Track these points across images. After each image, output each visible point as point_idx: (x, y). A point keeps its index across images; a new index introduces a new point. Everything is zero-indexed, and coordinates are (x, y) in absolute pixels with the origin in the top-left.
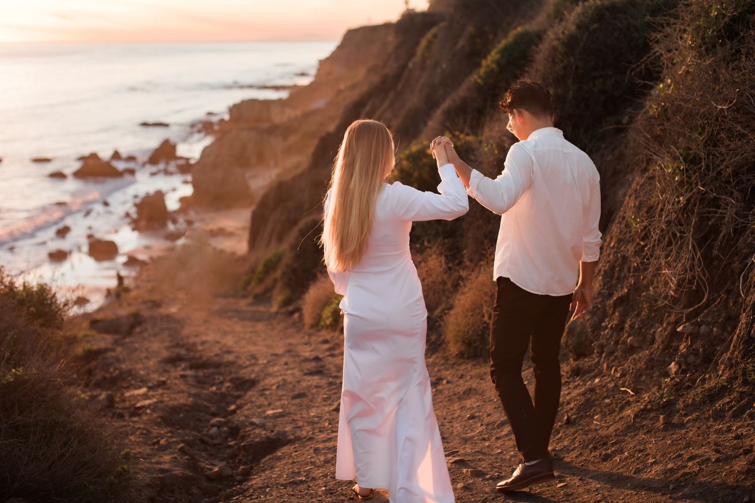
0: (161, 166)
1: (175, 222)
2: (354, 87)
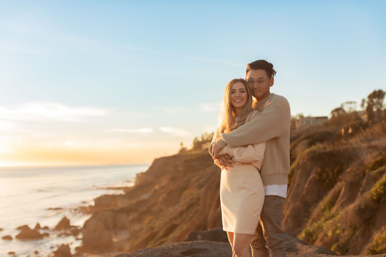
0: (63, 231)
2: (163, 188)
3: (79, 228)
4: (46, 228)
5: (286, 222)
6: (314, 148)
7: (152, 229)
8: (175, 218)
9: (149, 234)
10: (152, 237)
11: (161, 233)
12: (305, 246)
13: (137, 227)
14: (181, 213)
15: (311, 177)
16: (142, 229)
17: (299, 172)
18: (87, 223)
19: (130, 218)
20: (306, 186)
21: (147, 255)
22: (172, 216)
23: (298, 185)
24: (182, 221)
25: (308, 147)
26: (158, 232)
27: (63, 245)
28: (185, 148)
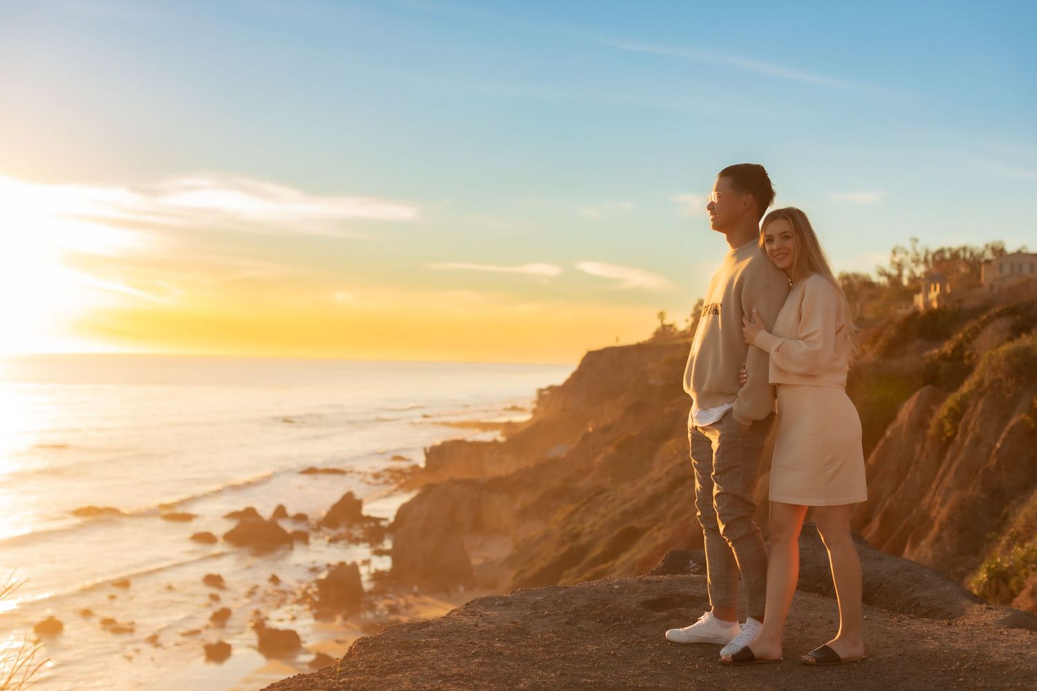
0: (342, 530)
1: (372, 607)
2: (607, 429)
3: (384, 524)
4: (301, 518)
5: (938, 539)
6: (1025, 341)
7: (576, 536)
8: (636, 512)
9: (564, 549)
10: (572, 557)
11: (598, 550)
12: (977, 606)
13: (534, 529)
14: (654, 500)
15: (1013, 422)
16: (546, 536)
17: (980, 407)
18: (403, 512)
19: (518, 506)
20: (998, 445)
21: (555, 602)
22: (627, 506)
23: (977, 441)
24: (655, 521)
25: (1010, 339)
26: (590, 545)
27: (342, 564)
28: (671, 326)
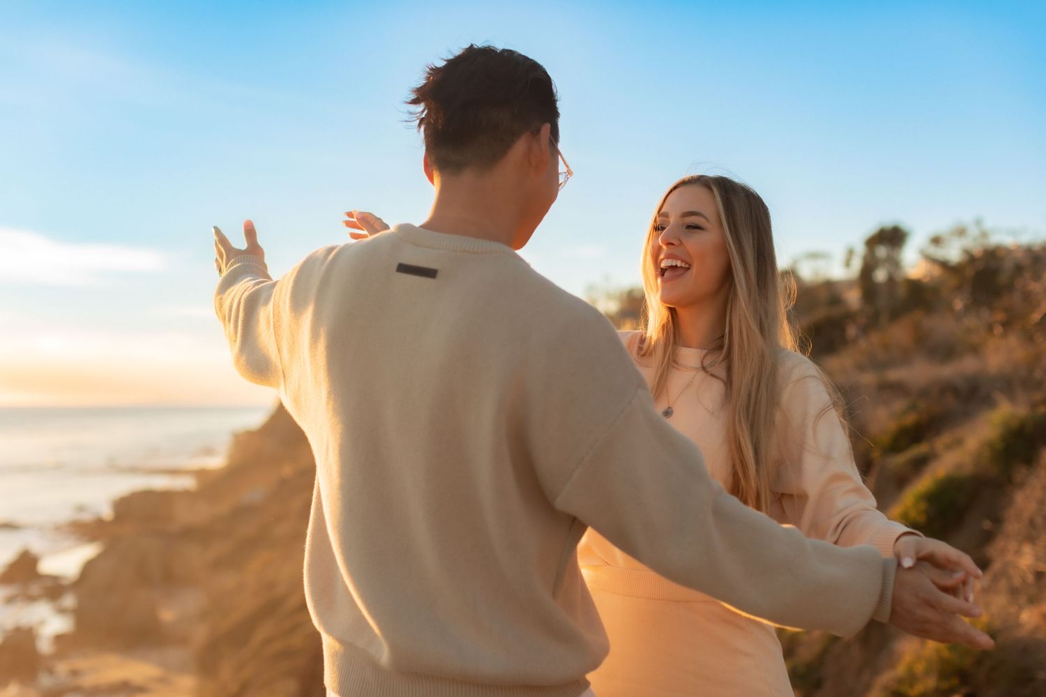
1: (51, 671)
2: (303, 473)
3: (65, 582)
7: (271, 586)
16: (241, 588)
18: (88, 568)
19: (211, 556)
27: (18, 629)
